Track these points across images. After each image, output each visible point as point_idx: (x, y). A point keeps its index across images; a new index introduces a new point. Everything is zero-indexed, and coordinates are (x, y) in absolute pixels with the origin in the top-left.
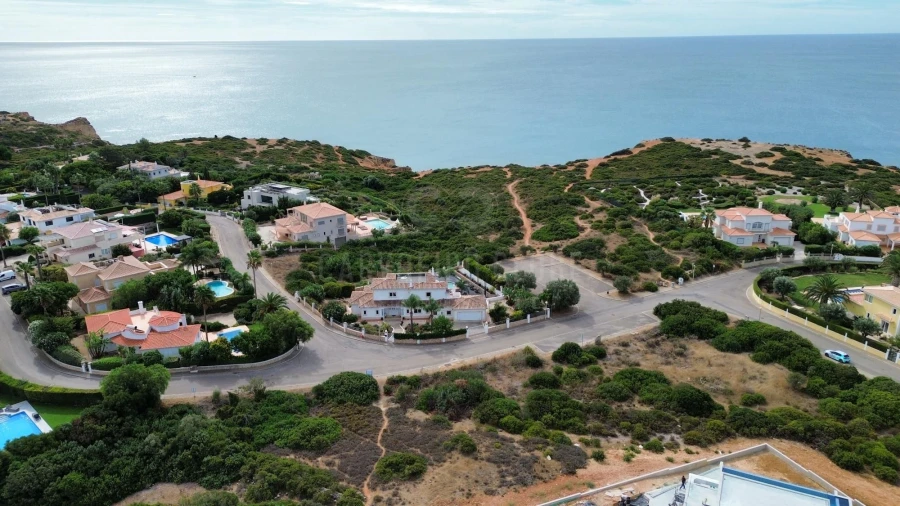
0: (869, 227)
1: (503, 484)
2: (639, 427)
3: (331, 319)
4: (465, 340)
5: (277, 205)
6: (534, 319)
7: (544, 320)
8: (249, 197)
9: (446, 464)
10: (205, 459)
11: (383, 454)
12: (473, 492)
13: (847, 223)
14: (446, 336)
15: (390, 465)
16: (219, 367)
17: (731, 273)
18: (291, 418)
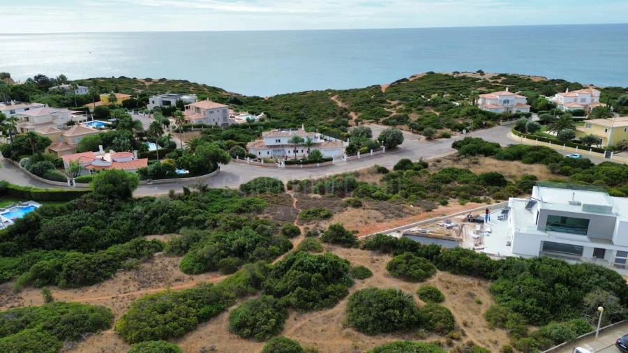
1: (387, 217)
3: (237, 157)
4: (332, 165)
5: (175, 105)
6: (375, 153)
7: (383, 153)
8: (153, 102)
9: (345, 212)
10: (179, 218)
11: (301, 211)
12: (369, 222)
14: (320, 162)
16: (168, 180)
18: (230, 199)
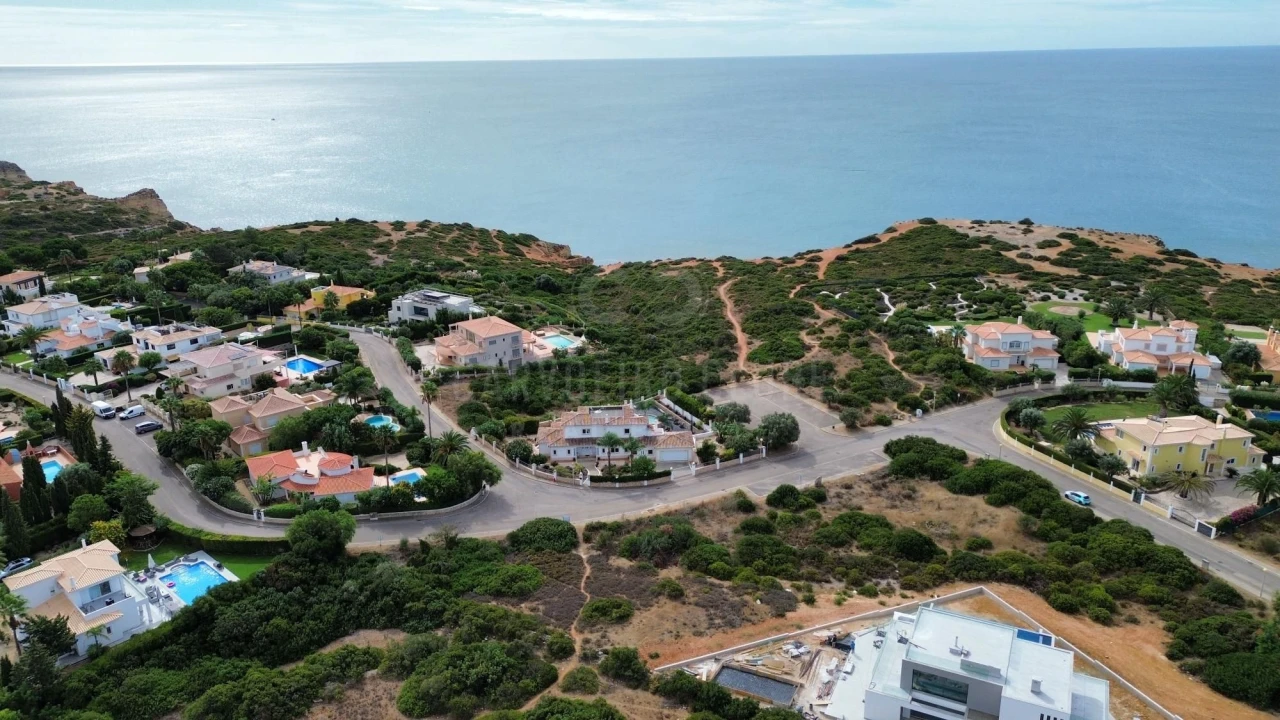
0: (1147, 346)
1: (711, 626)
2: (854, 573)
3: (517, 460)
4: (670, 482)
5: (435, 319)
6: (748, 459)
7: (759, 459)
8: (399, 309)
9: (654, 609)
10: (408, 605)
11: (588, 600)
12: (681, 633)
13: (1122, 341)
14: (648, 478)
15: (596, 609)
16: (401, 514)
17: (979, 404)
18: (488, 566)
